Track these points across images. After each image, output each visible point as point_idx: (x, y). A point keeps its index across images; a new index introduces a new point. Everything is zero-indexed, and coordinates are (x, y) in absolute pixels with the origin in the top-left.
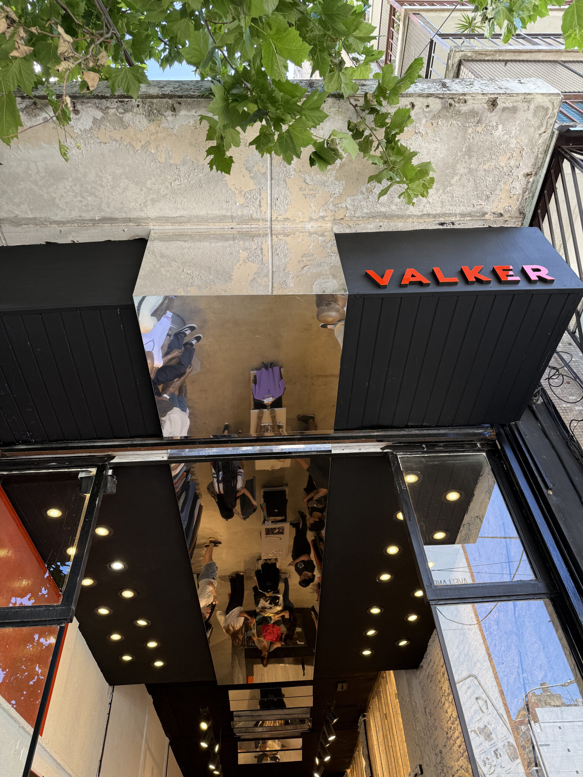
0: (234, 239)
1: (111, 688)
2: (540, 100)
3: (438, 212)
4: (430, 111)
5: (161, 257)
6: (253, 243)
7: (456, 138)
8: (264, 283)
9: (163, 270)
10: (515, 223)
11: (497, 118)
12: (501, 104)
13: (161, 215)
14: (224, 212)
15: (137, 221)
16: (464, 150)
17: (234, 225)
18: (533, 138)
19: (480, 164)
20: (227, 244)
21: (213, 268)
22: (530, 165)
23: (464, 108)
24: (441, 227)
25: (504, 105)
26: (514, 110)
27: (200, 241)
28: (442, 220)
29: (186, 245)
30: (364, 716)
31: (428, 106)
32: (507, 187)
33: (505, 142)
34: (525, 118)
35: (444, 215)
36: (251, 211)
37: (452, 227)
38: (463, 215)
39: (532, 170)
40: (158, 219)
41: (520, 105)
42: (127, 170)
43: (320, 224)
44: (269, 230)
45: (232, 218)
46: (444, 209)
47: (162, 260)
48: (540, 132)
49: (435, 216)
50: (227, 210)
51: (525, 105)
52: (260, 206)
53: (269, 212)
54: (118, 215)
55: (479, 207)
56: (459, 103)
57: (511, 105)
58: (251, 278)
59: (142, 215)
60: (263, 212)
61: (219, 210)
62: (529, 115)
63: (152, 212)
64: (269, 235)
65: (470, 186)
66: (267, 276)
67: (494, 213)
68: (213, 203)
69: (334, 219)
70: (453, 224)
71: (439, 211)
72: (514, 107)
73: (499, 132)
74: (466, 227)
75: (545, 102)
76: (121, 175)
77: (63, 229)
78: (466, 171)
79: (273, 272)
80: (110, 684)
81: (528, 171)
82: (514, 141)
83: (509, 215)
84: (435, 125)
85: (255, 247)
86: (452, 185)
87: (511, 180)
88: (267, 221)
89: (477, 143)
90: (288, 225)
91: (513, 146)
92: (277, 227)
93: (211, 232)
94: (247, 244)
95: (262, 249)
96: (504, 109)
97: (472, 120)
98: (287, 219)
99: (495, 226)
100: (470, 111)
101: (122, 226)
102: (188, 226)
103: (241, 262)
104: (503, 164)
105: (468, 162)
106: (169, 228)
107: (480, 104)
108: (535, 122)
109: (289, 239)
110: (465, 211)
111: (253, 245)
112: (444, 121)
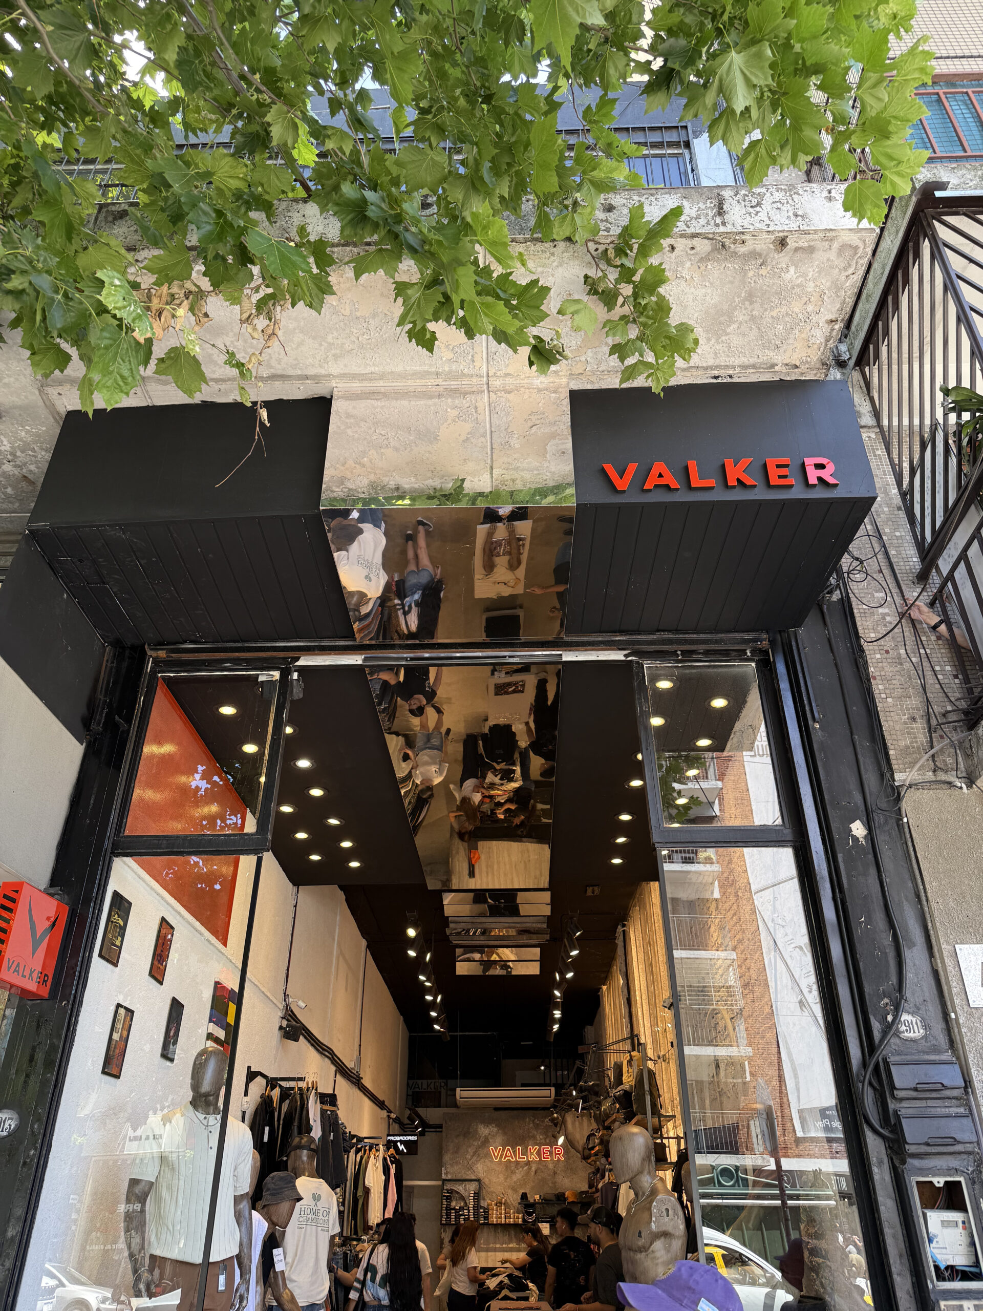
0: (440, 397)
1: (295, 889)
2: (846, 238)
3: (710, 364)
4: (697, 254)
5: (347, 417)
6: (464, 402)
7: (732, 282)
8: (480, 445)
9: (349, 431)
10: (815, 375)
11: (787, 259)
12: (791, 243)
13: (346, 372)
14: (426, 368)
15: (316, 378)
16: (743, 295)
17: (440, 382)
18: (838, 279)
19: (766, 310)
20: (430, 402)
21: (413, 429)
22: (834, 310)
23: (742, 250)
24: (715, 381)
25: (797, 245)
26: (811, 250)
27: (397, 400)
28: (716, 373)
29: (379, 403)
30: (624, 926)
31: (693, 248)
32: (804, 336)
33: (799, 286)
34: (825, 259)
35: (718, 367)
36: (462, 366)
37: (729, 380)
38: (744, 367)
39: (837, 316)
40: (342, 376)
41: (818, 244)
42: (302, 323)
43: (552, 380)
44: (485, 386)
45: (437, 373)
46: (718, 361)
47: (348, 421)
48: (847, 274)
49: (706, 369)
50: (430, 365)
51: (826, 244)
52: (473, 361)
53: (485, 367)
54: (291, 372)
55: (765, 358)
56: (734, 244)
57: (806, 244)
58: (463, 437)
59: (323, 372)
60: (477, 368)
61: (421, 365)
62: (832, 255)
63: (334, 369)
64: (486, 391)
65: (754, 334)
66: (484, 436)
67: (786, 365)
68: (412, 358)
69: (570, 374)
70: (731, 377)
71: (711, 362)
72: (810, 246)
73: (791, 274)
74: (748, 381)
75: (854, 239)
76: (295, 329)
77: (223, 387)
78: (747, 318)
79: (491, 432)
80: (294, 885)
81: (833, 317)
82: (811, 284)
83: (807, 366)
84: (703, 268)
85: (468, 405)
86: (727, 334)
87: (809, 328)
88: (482, 377)
89: (761, 288)
90: (509, 381)
91: (809, 290)
92: (496, 383)
93: (411, 389)
94: (457, 401)
95: (476, 408)
96: (797, 249)
97: (753, 263)
98: (508, 375)
99: (788, 379)
100: (751, 253)
101: (297, 384)
102: (381, 383)
103: (449, 421)
104: (796, 310)
105: (750, 308)
106: (356, 385)
107: (764, 244)
108: (841, 262)
109: (511, 397)
110: (747, 363)
111: (465, 403)
112: (716, 264)
